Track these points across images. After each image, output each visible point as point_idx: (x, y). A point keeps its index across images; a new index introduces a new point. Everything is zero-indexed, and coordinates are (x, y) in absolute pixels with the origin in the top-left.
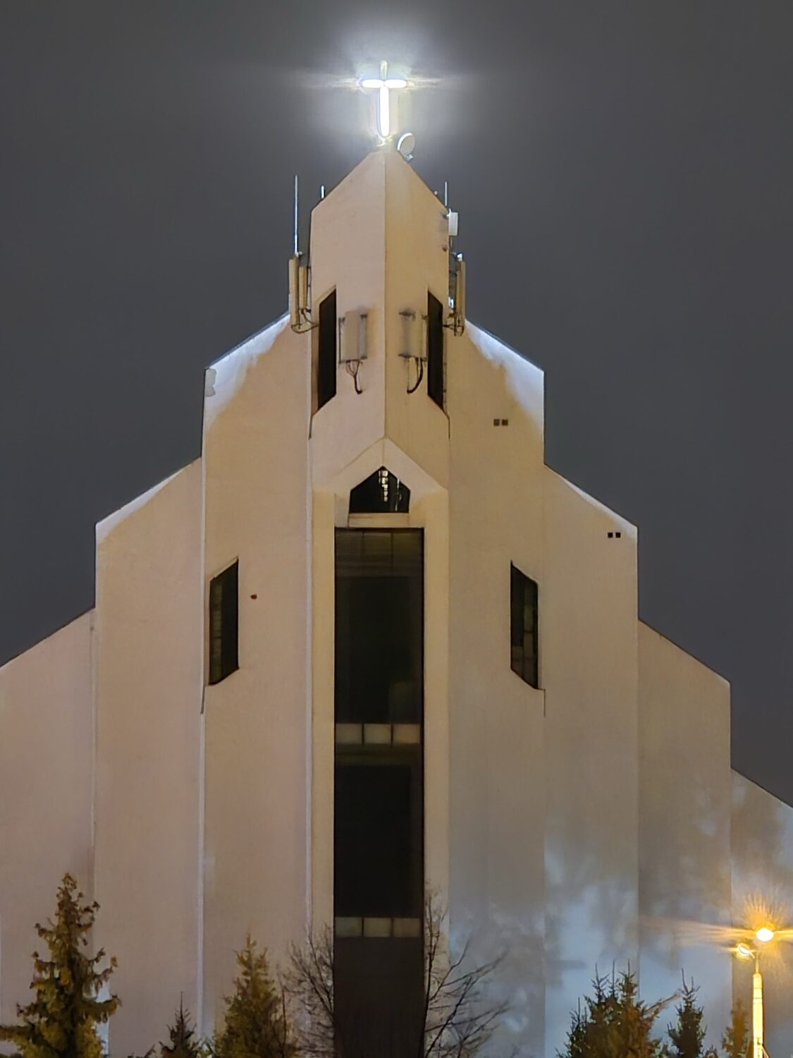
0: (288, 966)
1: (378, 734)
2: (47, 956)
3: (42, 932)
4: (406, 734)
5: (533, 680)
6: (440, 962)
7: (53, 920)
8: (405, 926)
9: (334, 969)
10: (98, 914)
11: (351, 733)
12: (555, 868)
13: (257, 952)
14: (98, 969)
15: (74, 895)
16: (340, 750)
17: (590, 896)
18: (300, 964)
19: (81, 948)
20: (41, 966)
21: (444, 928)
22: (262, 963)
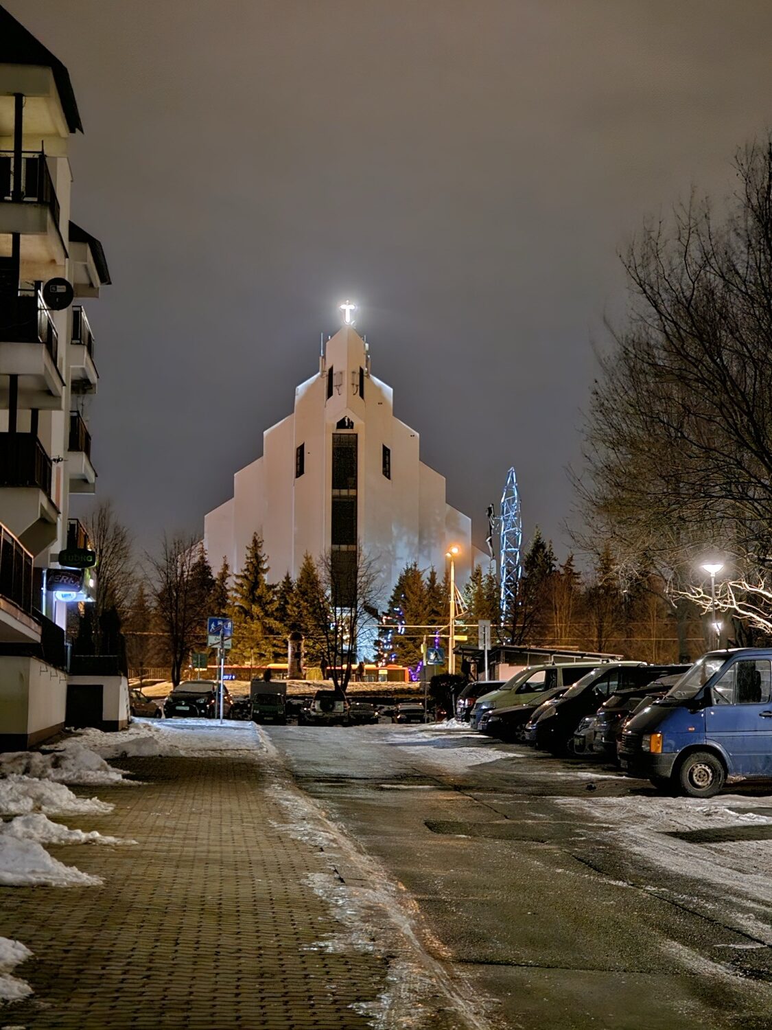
0: (319, 559)
1: (344, 492)
2: (249, 555)
3: (248, 548)
4: (352, 492)
5: (389, 477)
6: (362, 558)
7: (251, 545)
8: (352, 548)
9: (332, 560)
10: (264, 544)
11: (337, 492)
12: (395, 531)
13: (309, 555)
14: (264, 559)
15: (257, 538)
16: (333, 497)
17: (405, 539)
18: (322, 559)
19: (259, 553)
20: (248, 558)
21: (363, 548)
22: (311, 558)
